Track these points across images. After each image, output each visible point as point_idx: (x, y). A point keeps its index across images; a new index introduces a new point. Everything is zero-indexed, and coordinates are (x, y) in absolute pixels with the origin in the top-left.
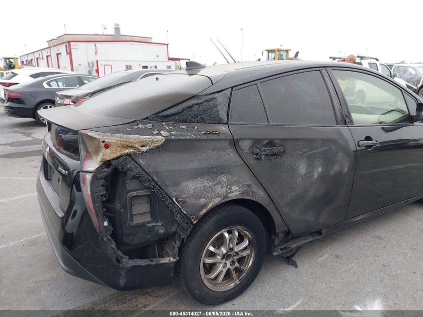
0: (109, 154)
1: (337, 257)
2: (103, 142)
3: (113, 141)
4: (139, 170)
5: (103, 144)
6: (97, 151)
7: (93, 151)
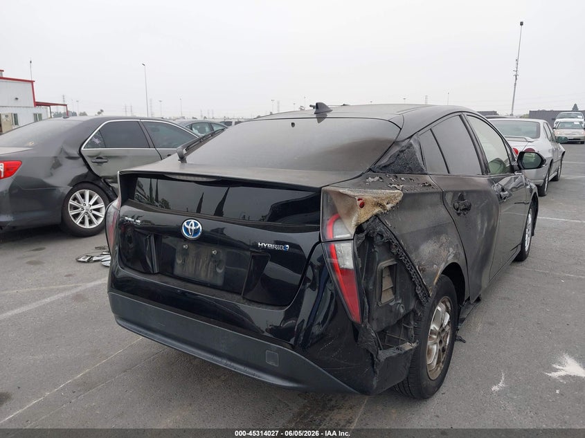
0: (363, 215)
1: (490, 324)
2: (359, 200)
3: (370, 197)
4: (389, 233)
5: (359, 202)
6: (350, 212)
7: (345, 212)
